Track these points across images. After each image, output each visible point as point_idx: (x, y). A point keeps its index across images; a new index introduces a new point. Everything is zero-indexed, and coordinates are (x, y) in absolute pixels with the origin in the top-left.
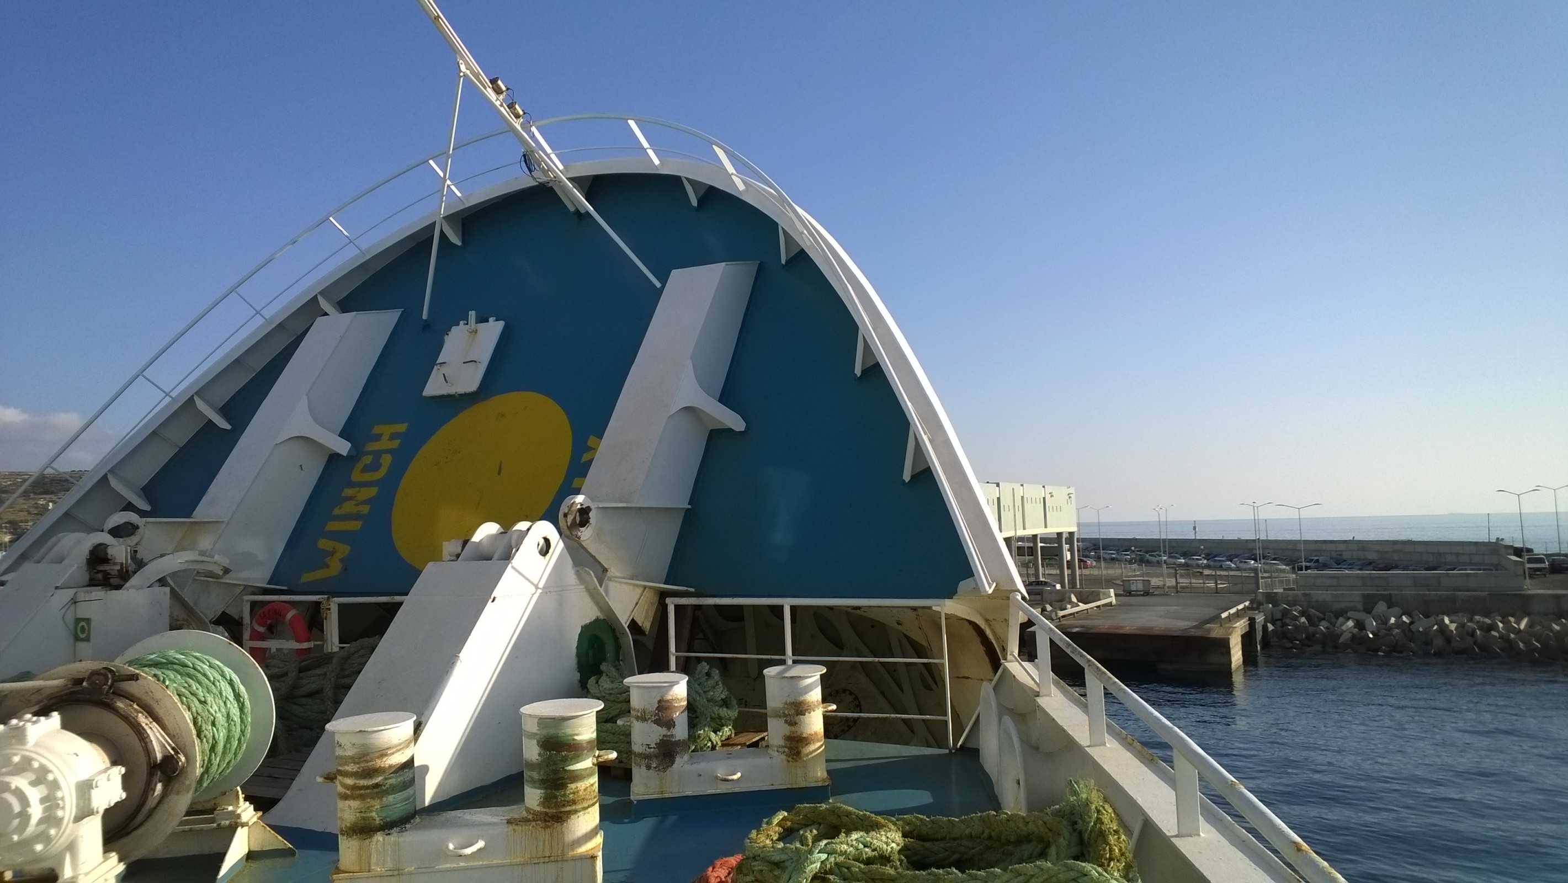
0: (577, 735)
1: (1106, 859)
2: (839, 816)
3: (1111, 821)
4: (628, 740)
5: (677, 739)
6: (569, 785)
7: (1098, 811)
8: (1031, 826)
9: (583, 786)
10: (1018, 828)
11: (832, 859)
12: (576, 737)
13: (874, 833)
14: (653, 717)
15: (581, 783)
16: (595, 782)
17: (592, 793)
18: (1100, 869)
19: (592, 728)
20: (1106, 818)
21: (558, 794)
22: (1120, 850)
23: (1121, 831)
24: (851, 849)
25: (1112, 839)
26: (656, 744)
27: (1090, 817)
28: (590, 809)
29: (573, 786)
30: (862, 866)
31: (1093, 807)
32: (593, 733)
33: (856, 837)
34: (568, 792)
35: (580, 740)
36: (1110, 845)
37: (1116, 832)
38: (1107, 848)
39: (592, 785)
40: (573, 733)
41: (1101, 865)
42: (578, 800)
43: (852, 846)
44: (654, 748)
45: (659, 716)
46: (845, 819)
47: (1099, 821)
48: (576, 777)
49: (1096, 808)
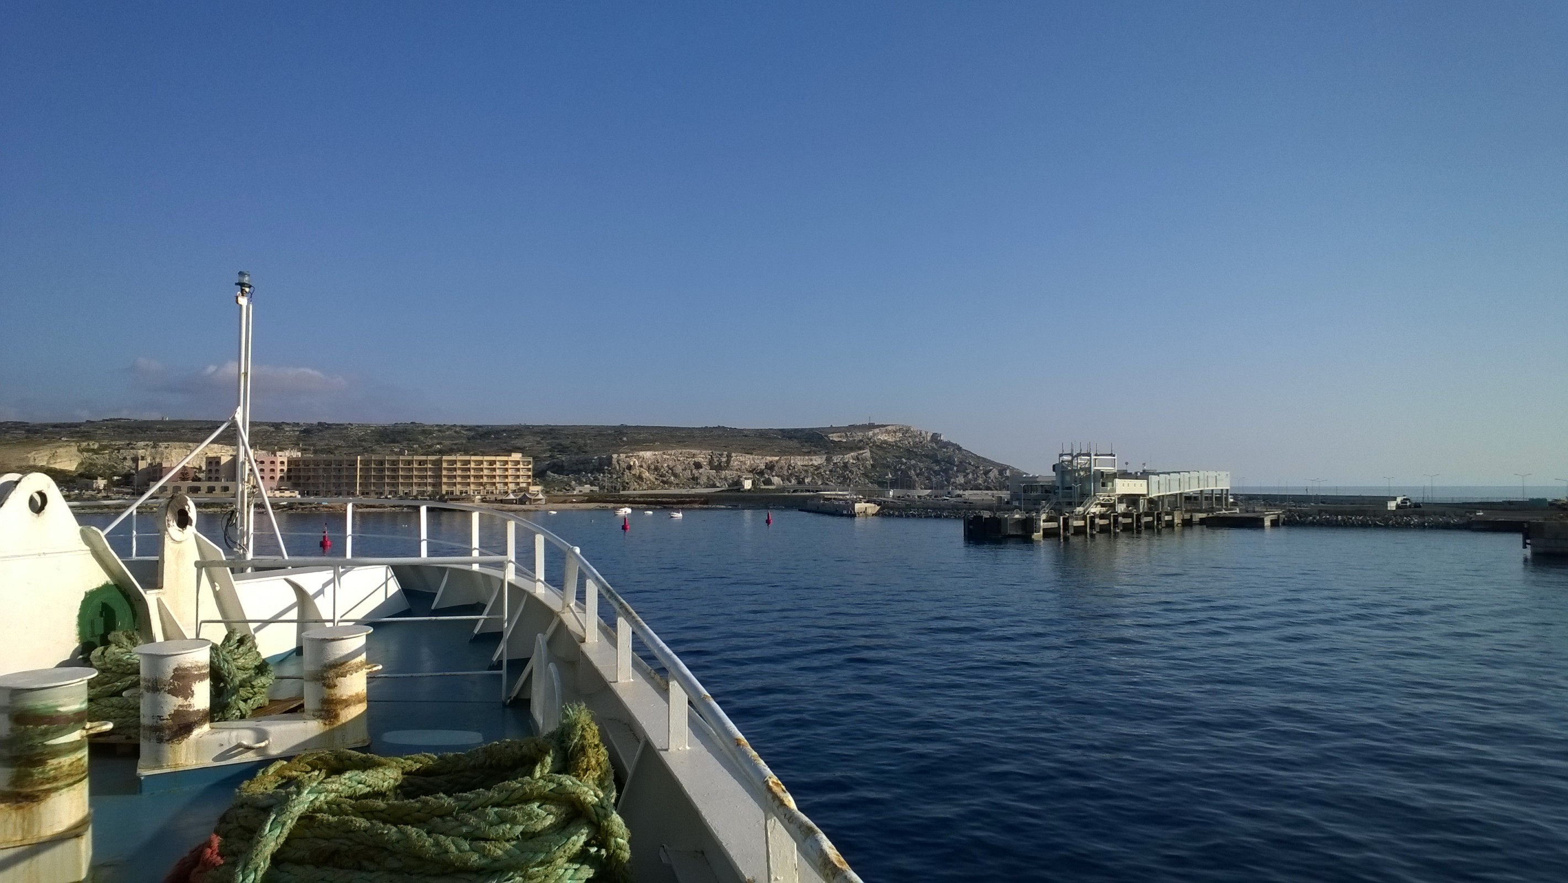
0: (61, 706)
1: (583, 770)
2: (342, 761)
3: (594, 737)
4: (137, 714)
5: (195, 709)
6: (49, 761)
7: (583, 729)
8: (525, 749)
9: (67, 761)
10: (513, 753)
11: (322, 798)
12: (61, 709)
13: (371, 771)
14: (167, 687)
15: (65, 758)
16: (84, 756)
17: (80, 768)
18: (574, 779)
19: (81, 698)
20: (589, 735)
21: (35, 771)
22: (597, 761)
23: (601, 744)
24: (344, 787)
25: (591, 752)
26: (169, 715)
27: (575, 735)
28: (76, 785)
29: (54, 762)
30: (353, 802)
31: (579, 726)
32: (83, 702)
33: (350, 775)
34: (48, 769)
35: (65, 712)
36: (588, 757)
37: (597, 746)
38: (586, 760)
39: (80, 759)
40: (57, 704)
41: (577, 776)
42: (61, 777)
43: (345, 784)
44: (167, 719)
45: (174, 685)
46: (347, 762)
47: (583, 737)
48: (58, 752)
49: (582, 727)
